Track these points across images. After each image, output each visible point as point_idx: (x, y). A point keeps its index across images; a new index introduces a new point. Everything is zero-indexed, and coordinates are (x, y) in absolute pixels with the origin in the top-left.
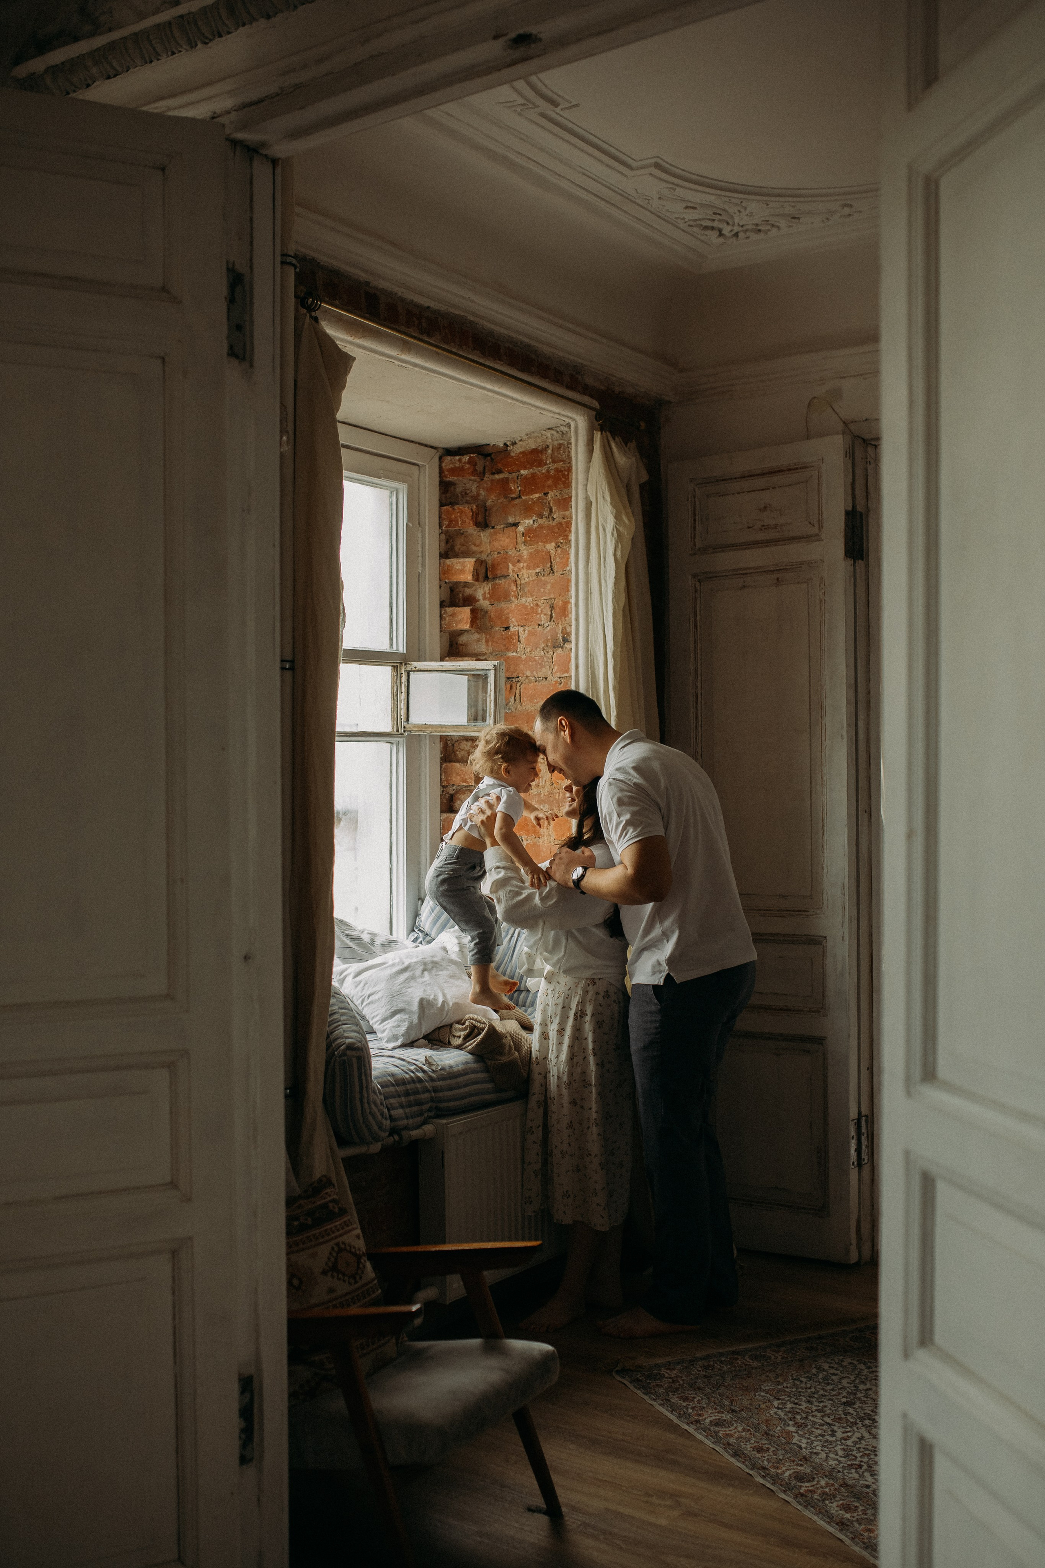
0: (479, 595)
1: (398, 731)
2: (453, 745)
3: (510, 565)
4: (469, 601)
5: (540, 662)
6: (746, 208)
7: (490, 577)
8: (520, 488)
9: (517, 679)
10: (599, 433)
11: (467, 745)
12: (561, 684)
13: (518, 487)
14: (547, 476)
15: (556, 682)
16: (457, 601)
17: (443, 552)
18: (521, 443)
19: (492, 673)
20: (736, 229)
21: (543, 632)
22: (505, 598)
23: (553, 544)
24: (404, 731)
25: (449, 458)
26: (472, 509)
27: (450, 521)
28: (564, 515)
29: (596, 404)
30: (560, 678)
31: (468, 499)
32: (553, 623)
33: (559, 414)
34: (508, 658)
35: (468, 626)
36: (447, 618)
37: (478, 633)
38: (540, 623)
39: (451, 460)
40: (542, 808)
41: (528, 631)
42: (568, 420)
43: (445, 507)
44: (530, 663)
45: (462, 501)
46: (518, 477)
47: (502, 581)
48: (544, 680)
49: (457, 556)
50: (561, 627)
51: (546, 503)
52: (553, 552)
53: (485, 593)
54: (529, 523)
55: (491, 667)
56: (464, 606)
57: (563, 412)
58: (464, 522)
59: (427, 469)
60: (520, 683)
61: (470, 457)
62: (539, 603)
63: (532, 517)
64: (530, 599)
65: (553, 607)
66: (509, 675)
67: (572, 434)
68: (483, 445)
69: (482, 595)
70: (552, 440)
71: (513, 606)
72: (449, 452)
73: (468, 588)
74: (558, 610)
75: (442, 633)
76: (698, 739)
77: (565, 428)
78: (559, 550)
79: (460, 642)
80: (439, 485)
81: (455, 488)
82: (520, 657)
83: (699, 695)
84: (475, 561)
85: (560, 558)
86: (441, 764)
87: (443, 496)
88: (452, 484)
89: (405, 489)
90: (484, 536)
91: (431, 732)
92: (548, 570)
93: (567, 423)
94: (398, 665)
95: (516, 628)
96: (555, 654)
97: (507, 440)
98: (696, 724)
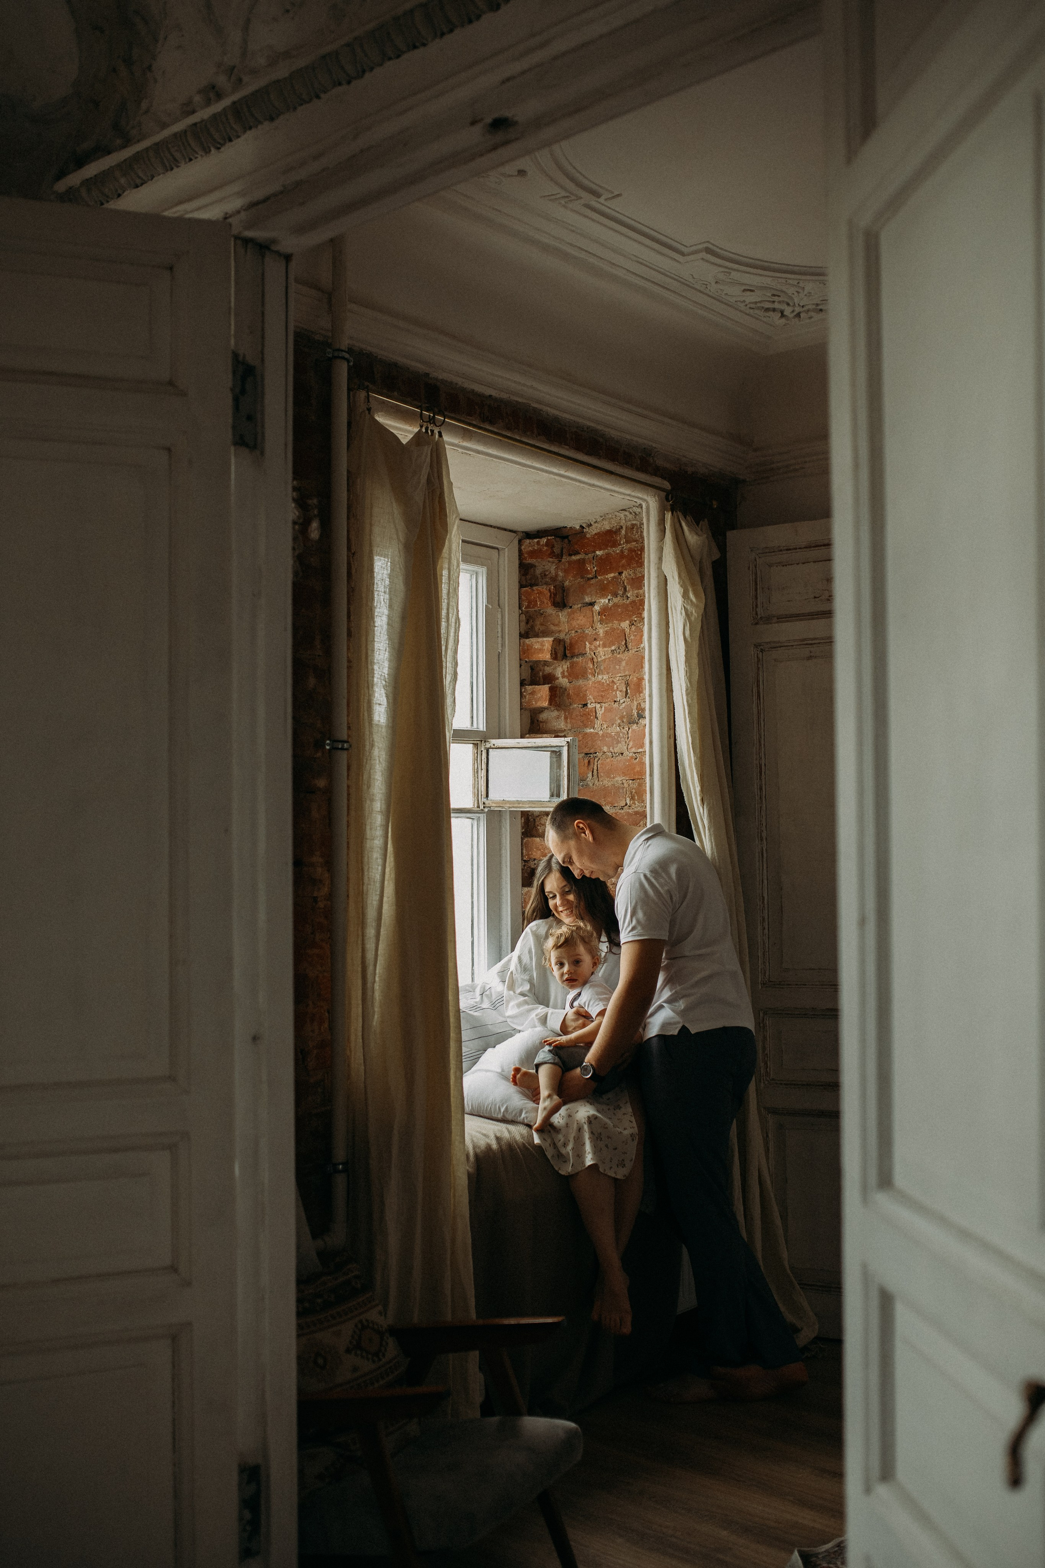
0: (558, 673)
1: (478, 807)
2: (534, 820)
3: (587, 643)
4: (549, 679)
5: (616, 737)
6: (804, 288)
7: (568, 655)
8: (596, 569)
9: (595, 755)
10: (670, 513)
12: (636, 759)
13: (594, 567)
14: (622, 555)
15: (632, 757)
16: (538, 679)
17: (523, 632)
18: (596, 525)
19: (565, 750)
20: (797, 310)
21: (619, 709)
22: (583, 676)
23: (628, 622)
24: (484, 807)
25: (528, 541)
26: (550, 590)
27: (529, 602)
28: (637, 593)
29: (667, 485)
30: (635, 753)
31: (547, 580)
32: (628, 700)
33: (629, 495)
34: (586, 734)
35: (547, 703)
36: (528, 696)
37: (558, 710)
38: (616, 700)
39: (530, 543)
41: (605, 708)
42: (639, 502)
43: (525, 589)
44: (607, 739)
45: (541, 581)
46: (594, 557)
47: (580, 659)
48: (620, 755)
49: (537, 635)
50: (635, 703)
51: (620, 583)
52: (627, 630)
53: (564, 671)
54: (605, 602)
55: (564, 743)
56: (544, 684)
57: (633, 494)
58: (542, 602)
59: (506, 553)
60: (598, 758)
61: (548, 540)
62: (615, 680)
63: (606, 596)
64: (606, 677)
65: (628, 683)
66: (586, 750)
67: (644, 514)
68: (560, 528)
69: (561, 673)
70: (626, 521)
71: (591, 683)
72: (528, 535)
73: (547, 666)
74: (632, 686)
75: (523, 710)
76: (762, 812)
77: (637, 508)
78: (633, 628)
79: (540, 719)
80: (519, 567)
81: (534, 570)
82: (597, 733)
83: (763, 767)
84: (553, 641)
85: (635, 636)
86: (522, 839)
87: (523, 578)
88: (532, 566)
89: (484, 572)
90: (563, 616)
91: (510, 808)
92: (623, 648)
93: (638, 504)
94: (479, 742)
95: (594, 705)
96: (630, 730)
97: (582, 522)
98: (761, 796)
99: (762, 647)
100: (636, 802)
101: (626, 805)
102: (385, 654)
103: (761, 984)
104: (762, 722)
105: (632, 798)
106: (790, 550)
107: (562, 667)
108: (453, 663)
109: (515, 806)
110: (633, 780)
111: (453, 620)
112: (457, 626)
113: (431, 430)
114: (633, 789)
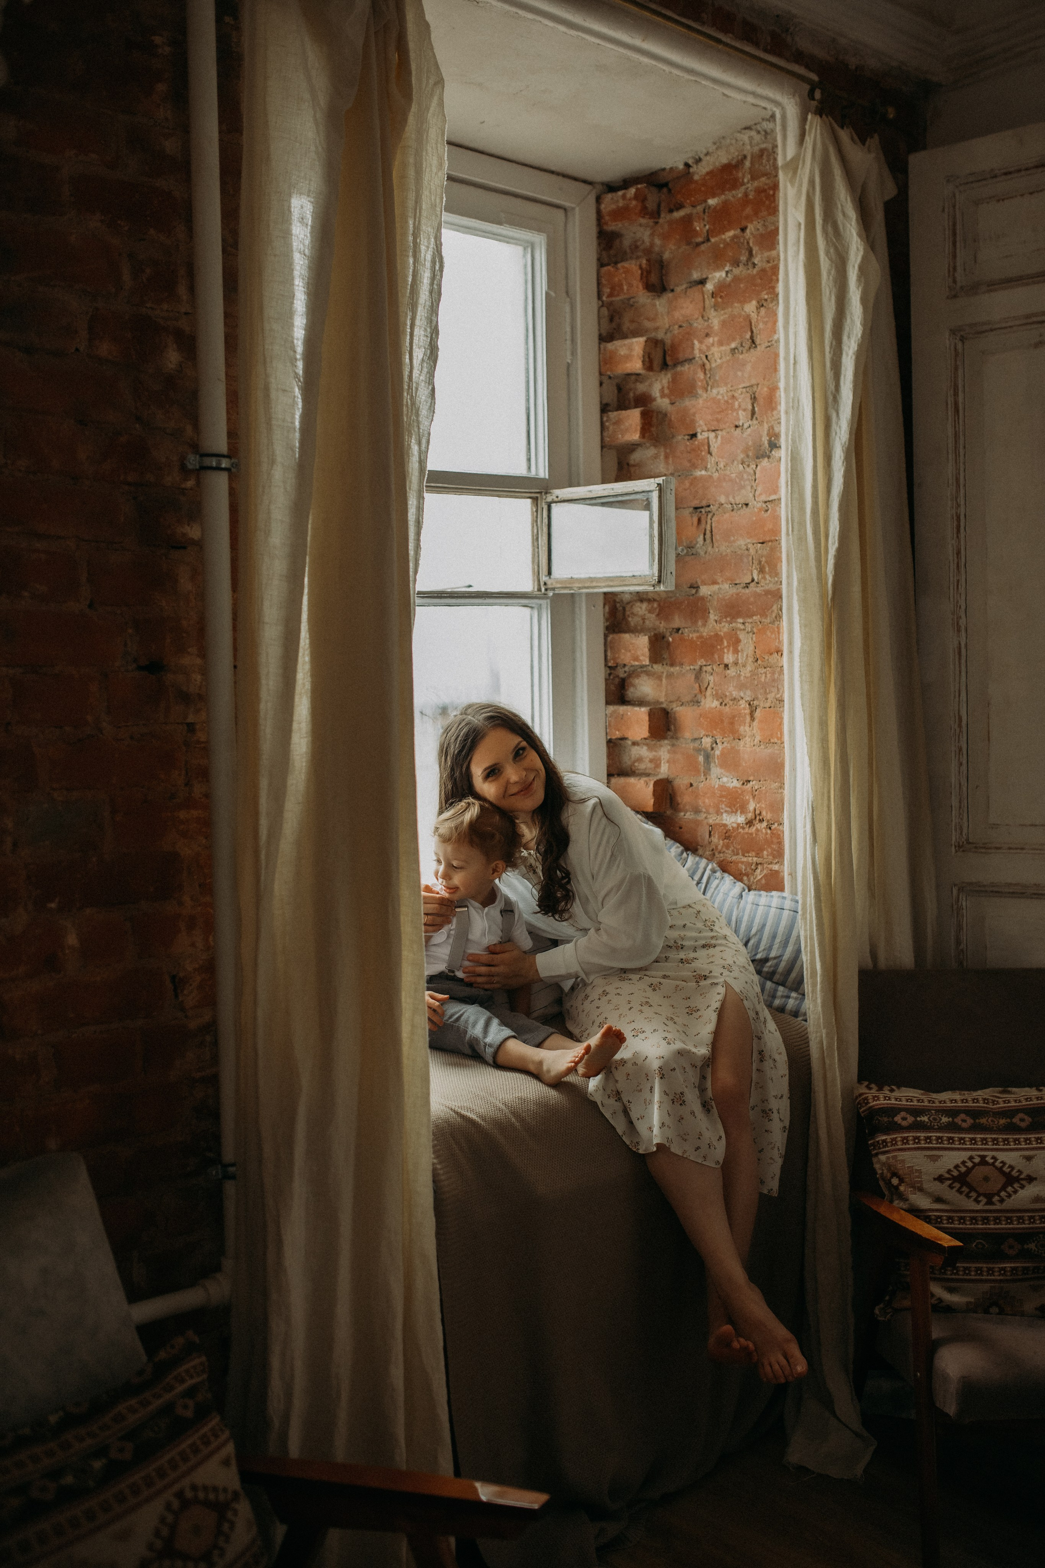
0: (656, 391)
1: (539, 590)
2: (624, 609)
3: (696, 342)
4: (643, 401)
5: (738, 480)
7: (669, 363)
8: (707, 227)
9: (708, 509)
11: (641, 608)
12: (767, 511)
13: (705, 226)
14: (745, 201)
15: (760, 510)
16: (626, 401)
17: (604, 334)
18: (708, 158)
19: (655, 496)
21: (741, 437)
22: (690, 393)
23: (754, 303)
24: (546, 590)
25: (610, 196)
26: (641, 267)
27: (613, 288)
28: (768, 257)
29: (815, 77)
30: (766, 502)
31: (637, 252)
32: (755, 422)
34: (695, 478)
35: (638, 437)
36: (611, 428)
37: (655, 446)
38: (737, 424)
39: (612, 199)
40: (742, 695)
41: (721, 437)
42: (769, 106)
43: (605, 268)
44: (724, 484)
45: (628, 256)
46: (704, 210)
47: (686, 367)
48: (744, 506)
49: (625, 337)
50: (766, 426)
51: (743, 244)
52: (754, 316)
53: (663, 388)
54: (721, 276)
55: (653, 486)
56: (636, 407)
57: (760, 90)
58: (631, 285)
59: (577, 216)
60: (711, 514)
61: (637, 189)
62: (736, 395)
63: (723, 267)
64: (723, 390)
65: (755, 397)
66: (696, 503)
67: (778, 128)
68: (657, 172)
69: (660, 390)
70: (751, 146)
71: (701, 402)
72: (611, 188)
73: (641, 382)
74: (761, 401)
75: (605, 450)
76: (960, 587)
77: (768, 123)
78: (763, 310)
79: (632, 462)
80: (598, 238)
81: (621, 242)
82: (711, 477)
83: (962, 517)
84: (646, 342)
85: (766, 323)
86: (606, 636)
87: (604, 253)
88: (616, 235)
89: (543, 242)
90: (661, 304)
91: (580, 588)
92: (747, 344)
93: (770, 113)
94: (538, 495)
95: (705, 434)
96: (759, 467)
97: (688, 157)
98: (958, 563)
99: (962, 333)
100: (767, 577)
101: (753, 580)
103: (955, 847)
104: (962, 451)
105: (761, 571)
106: (1010, 173)
107: (661, 381)
108: (429, 330)
109: (586, 585)
110: (763, 543)
111: (429, 257)
112: (437, 268)
114: (762, 557)
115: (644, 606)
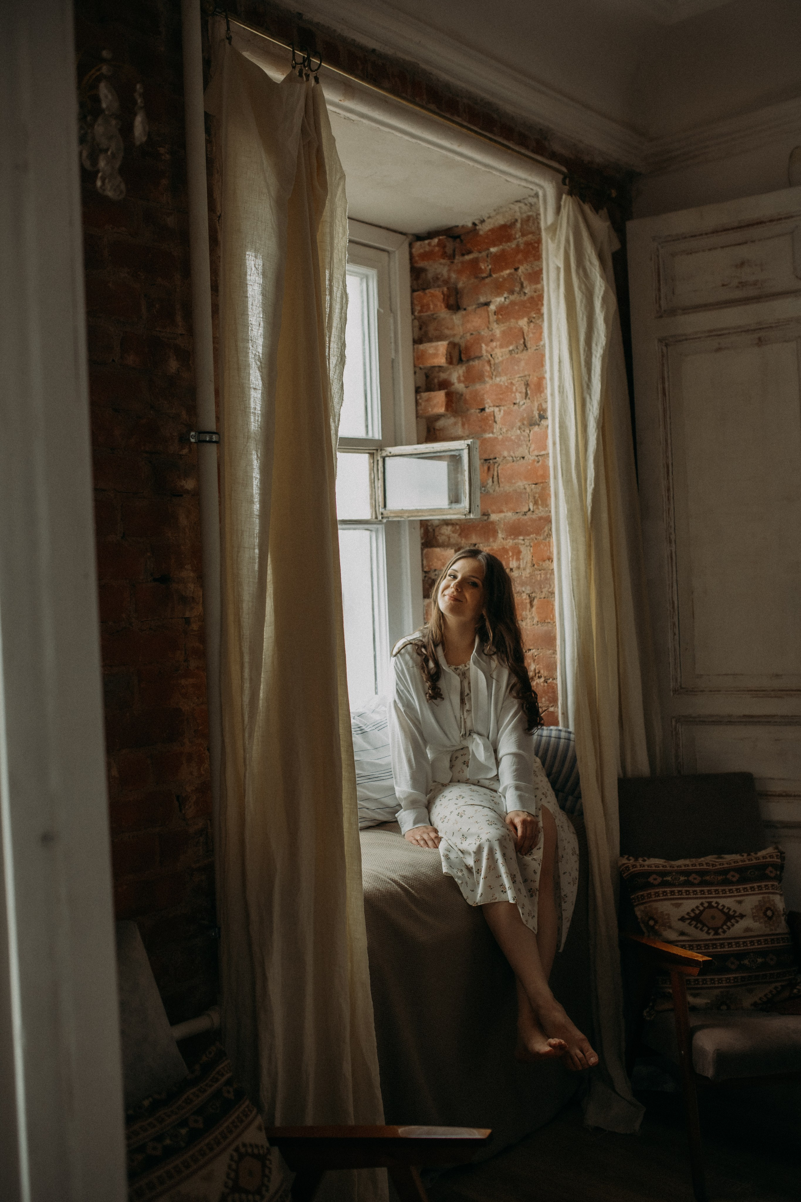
0: (454, 378)
1: (376, 518)
2: (434, 530)
3: (483, 345)
4: (444, 385)
5: (516, 441)
7: (464, 359)
8: (490, 267)
9: (495, 461)
10: (568, 198)
11: (447, 530)
12: (538, 462)
13: (488, 266)
14: (517, 250)
15: (534, 461)
16: (433, 385)
17: (416, 338)
18: (490, 220)
19: (466, 452)
21: (518, 411)
22: (480, 380)
23: (526, 319)
24: (382, 518)
25: (419, 243)
26: (443, 293)
27: (422, 307)
28: (535, 289)
29: (564, 169)
30: (537, 456)
31: (440, 282)
32: (528, 401)
34: (485, 439)
35: (443, 410)
36: (423, 404)
37: (455, 417)
38: (515, 402)
39: (421, 245)
40: (524, 589)
41: (504, 411)
42: (535, 188)
43: (417, 293)
44: (507, 443)
45: (433, 285)
46: (487, 255)
47: (476, 363)
48: (522, 459)
49: (430, 340)
50: (536, 404)
51: (516, 279)
52: (525, 328)
53: (460, 376)
54: (501, 301)
55: (464, 446)
56: (440, 390)
57: (530, 178)
58: (436, 305)
59: (397, 256)
60: (498, 464)
61: (439, 240)
62: (514, 382)
63: (502, 294)
64: (504, 379)
65: (527, 384)
66: (486, 456)
67: (541, 203)
68: (451, 227)
69: (457, 378)
70: (521, 213)
71: (488, 387)
72: (419, 238)
73: (443, 372)
74: (532, 386)
75: (418, 419)
76: (670, 513)
77: (533, 198)
78: (532, 325)
79: (437, 428)
80: (411, 271)
81: (426, 275)
82: (496, 438)
84: (448, 344)
85: (534, 333)
86: (422, 550)
87: (415, 282)
88: (423, 270)
89: (374, 274)
90: (457, 319)
91: (408, 517)
92: (521, 347)
93: (535, 192)
94: (374, 451)
95: (492, 409)
96: (531, 432)
97: (475, 218)
98: (668, 497)
99: (666, 341)
100: (540, 507)
101: (529, 510)
102: (258, 330)
103: (673, 691)
104: (669, 422)
105: (536, 503)
106: (694, 236)
107: (458, 372)
108: (340, 344)
109: (413, 514)
110: (536, 484)
112: (344, 302)
113: (306, 74)
114: (536, 493)
115: (450, 528)
